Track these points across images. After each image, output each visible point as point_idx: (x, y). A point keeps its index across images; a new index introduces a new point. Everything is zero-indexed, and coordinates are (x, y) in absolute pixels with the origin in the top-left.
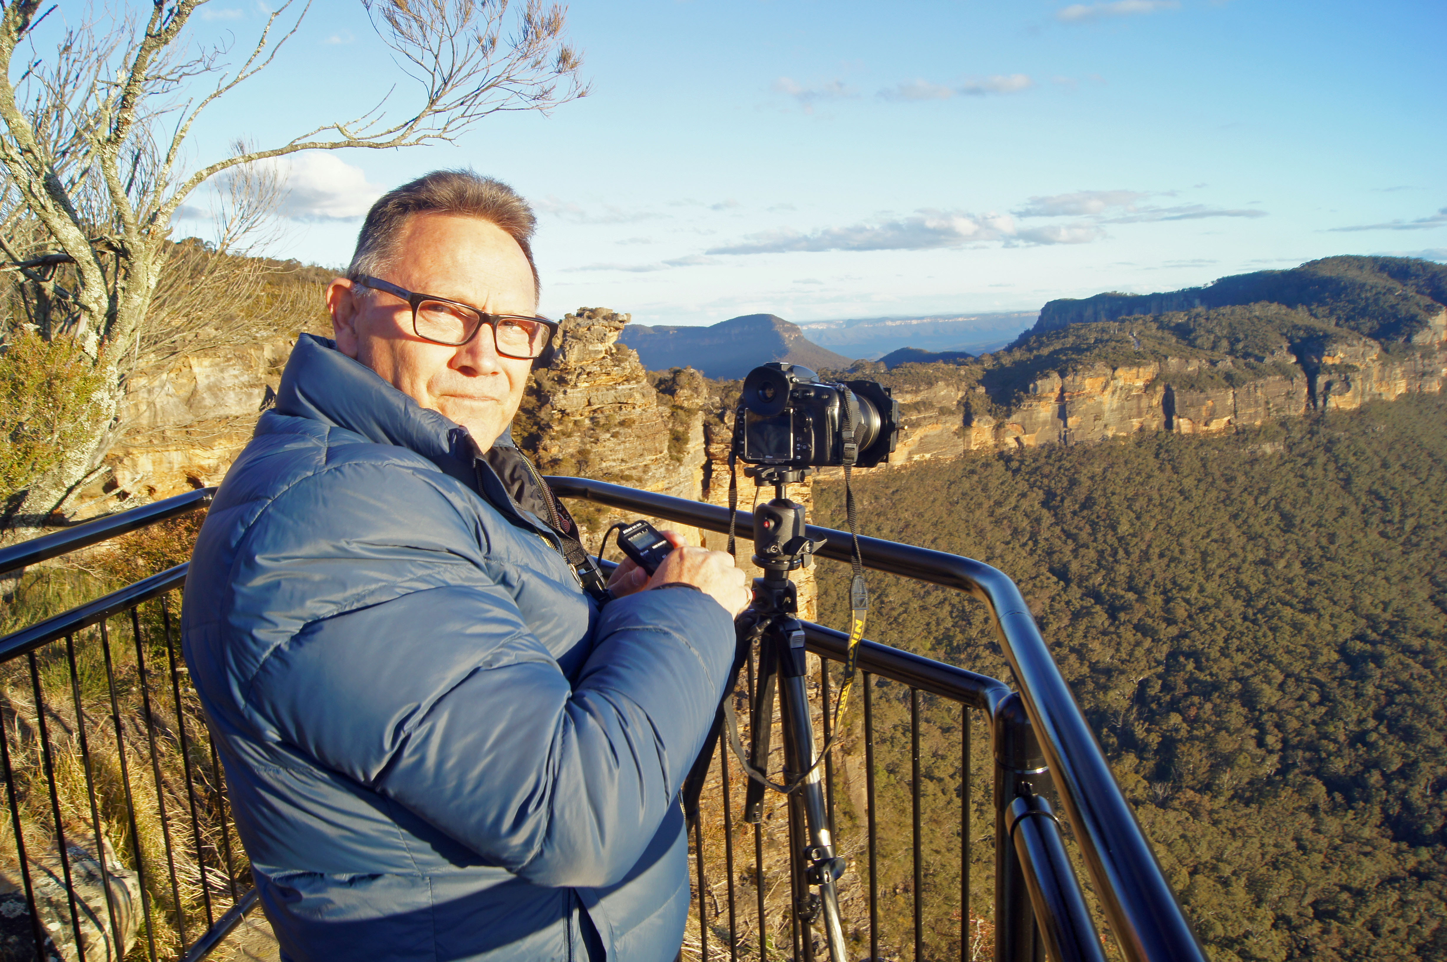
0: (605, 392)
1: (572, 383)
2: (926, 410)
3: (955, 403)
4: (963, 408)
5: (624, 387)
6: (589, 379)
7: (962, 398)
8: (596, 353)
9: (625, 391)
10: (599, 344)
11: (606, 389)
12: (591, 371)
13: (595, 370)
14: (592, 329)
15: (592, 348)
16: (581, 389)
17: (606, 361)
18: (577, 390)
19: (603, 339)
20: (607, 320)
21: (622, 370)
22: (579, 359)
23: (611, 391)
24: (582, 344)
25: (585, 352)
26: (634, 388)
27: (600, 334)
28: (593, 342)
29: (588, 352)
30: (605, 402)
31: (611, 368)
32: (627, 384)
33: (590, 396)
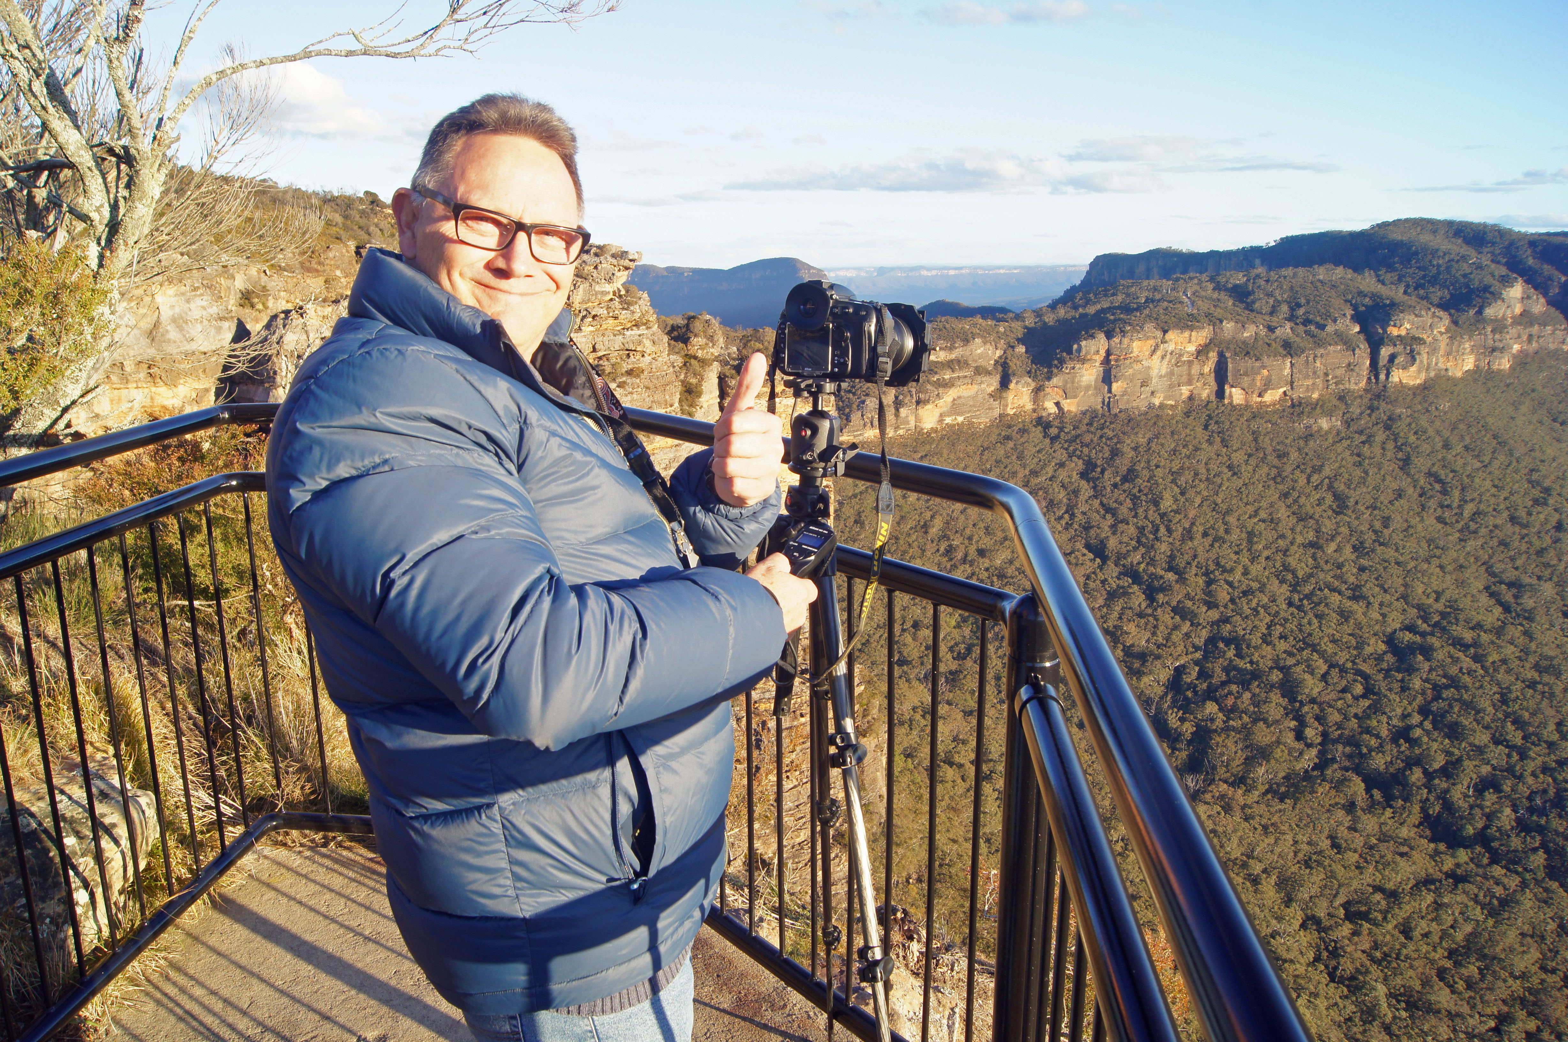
0: (612, 337)
2: (960, 369)
3: (992, 362)
4: (1000, 369)
5: (633, 333)
6: (595, 323)
7: (1000, 357)
8: (603, 294)
9: (633, 337)
10: (607, 284)
11: (613, 334)
12: (597, 314)
13: (601, 313)
14: (600, 268)
15: (599, 288)
16: (586, 334)
17: (614, 304)
18: (581, 335)
19: (611, 279)
20: (616, 259)
21: (630, 314)
22: (583, 301)
23: (618, 337)
24: (588, 284)
25: (591, 293)
26: (643, 334)
27: (608, 274)
28: (600, 282)
29: (594, 293)
30: (611, 348)
31: (618, 311)
32: (636, 329)
33: (596, 341)
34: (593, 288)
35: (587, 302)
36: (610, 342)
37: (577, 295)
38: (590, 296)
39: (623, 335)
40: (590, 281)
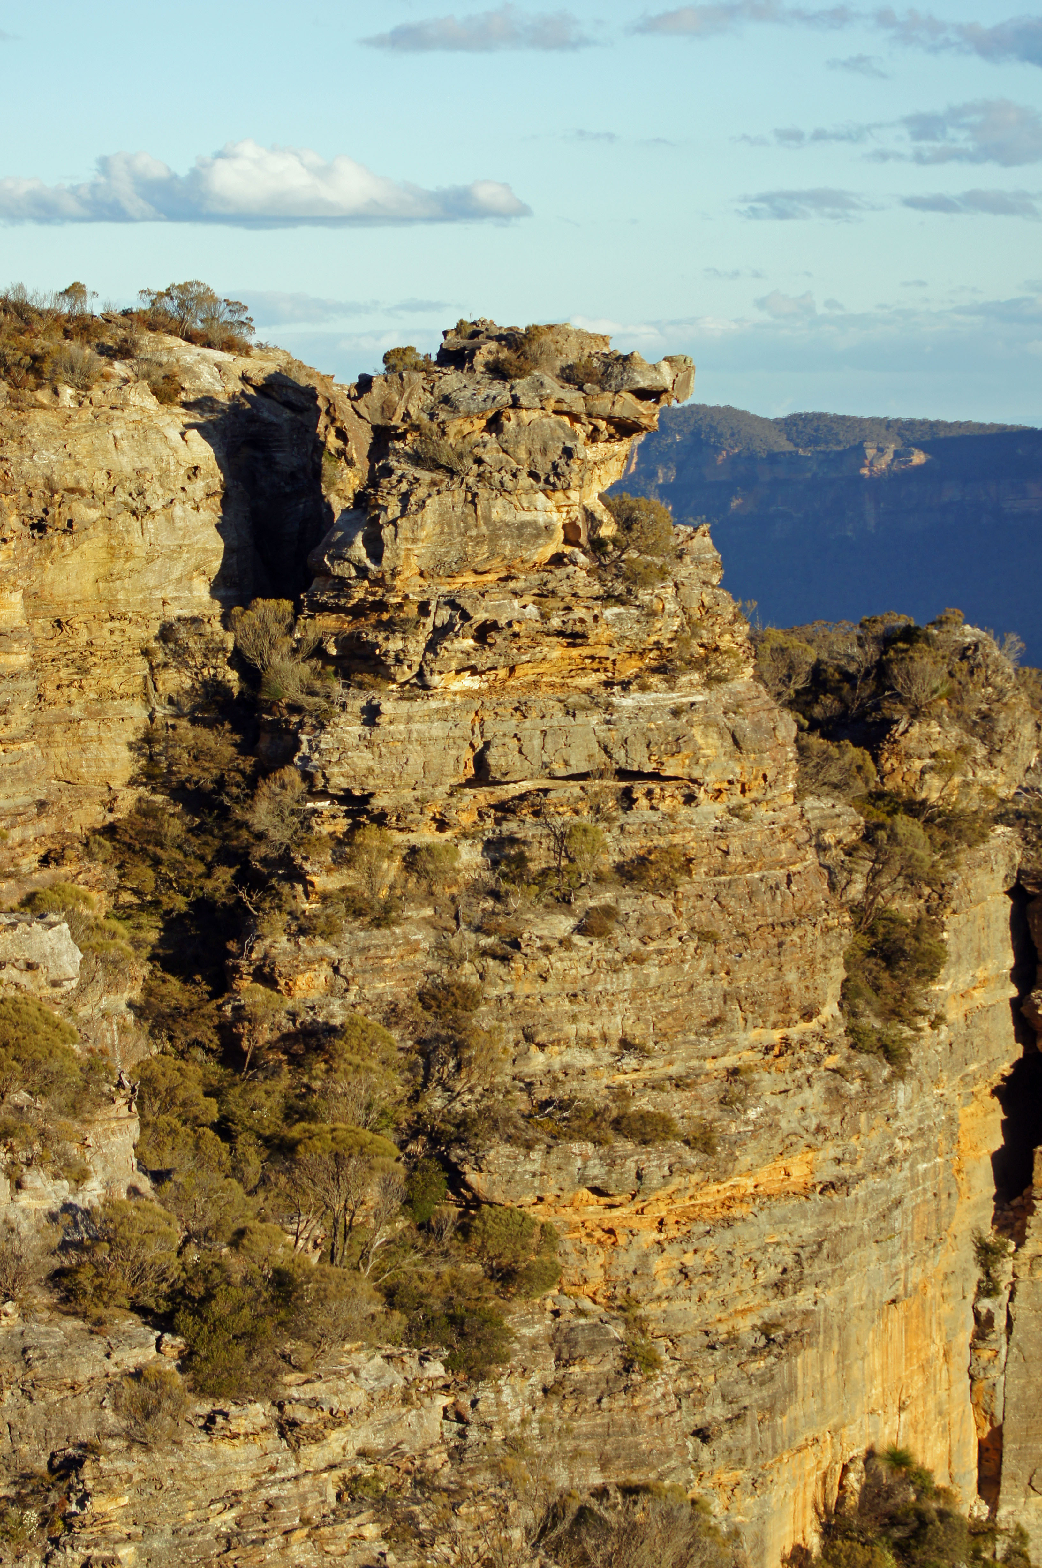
6: (486, 659)
8: (520, 536)
9: (649, 720)
10: (541, 495)
11: (561, 705)
12: (495, 622)
13: (516, 615)
14: (510, 426)
15: (506, 512)
16: (447, 704)
17: (568, 577)
18: (425, 707)
19: (557, 475)
20: (580, 389)
21: (638, 622)
22: (440, 563)
23: (581, 717)
24: (460, 495)
25: (474, 532)
26: (693, 704)
27: (544, 451)
28: (509, 485)
29: (484, 529)
30: (555, 766)
31: (588, 608)
32: (663, 686)
33: (489, 736)
34: (479, 512)
35: (454, 566)
36: (549, 739)
37: (414, 541)
38: (467, 544)
39: (609, 707)
40: (471, 480)
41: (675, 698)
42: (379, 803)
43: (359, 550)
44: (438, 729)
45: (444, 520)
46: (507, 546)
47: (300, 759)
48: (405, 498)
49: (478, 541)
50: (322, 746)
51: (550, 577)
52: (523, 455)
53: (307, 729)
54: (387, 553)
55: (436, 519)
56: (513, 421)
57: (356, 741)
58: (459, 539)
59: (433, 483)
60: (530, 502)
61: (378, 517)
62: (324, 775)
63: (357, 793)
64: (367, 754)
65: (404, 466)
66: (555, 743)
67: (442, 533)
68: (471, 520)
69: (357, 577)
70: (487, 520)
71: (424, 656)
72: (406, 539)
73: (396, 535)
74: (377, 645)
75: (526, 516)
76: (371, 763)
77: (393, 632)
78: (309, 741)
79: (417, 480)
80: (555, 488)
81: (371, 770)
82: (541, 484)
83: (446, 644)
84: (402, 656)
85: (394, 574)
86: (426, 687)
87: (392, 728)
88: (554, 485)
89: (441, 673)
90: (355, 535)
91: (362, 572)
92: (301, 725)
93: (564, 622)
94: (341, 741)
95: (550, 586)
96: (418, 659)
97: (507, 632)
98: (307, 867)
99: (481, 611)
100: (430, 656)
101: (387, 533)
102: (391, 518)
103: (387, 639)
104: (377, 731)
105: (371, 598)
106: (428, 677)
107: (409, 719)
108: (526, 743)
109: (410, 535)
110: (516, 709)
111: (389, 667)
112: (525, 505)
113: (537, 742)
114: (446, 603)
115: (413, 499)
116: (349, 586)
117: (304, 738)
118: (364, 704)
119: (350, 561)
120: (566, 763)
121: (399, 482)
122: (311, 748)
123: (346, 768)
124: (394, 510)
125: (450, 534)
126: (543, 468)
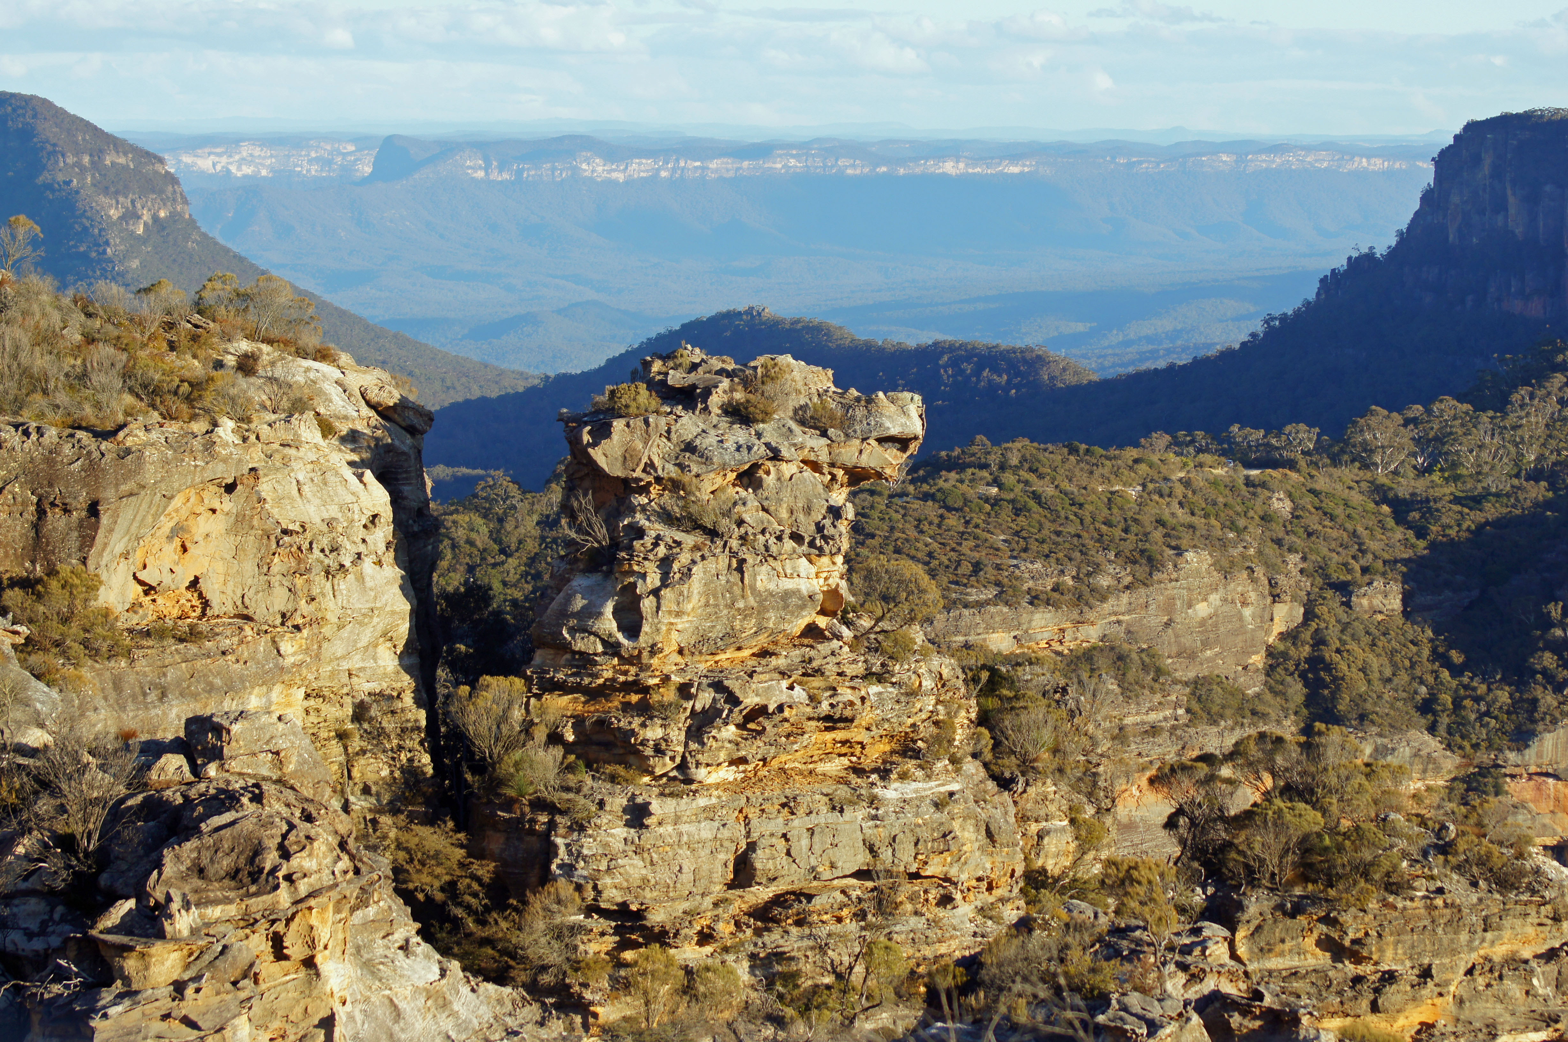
0: (825, 816)
1: (665, 766)
5: (910, 789)
8: (786, 607)
9: (917, 815)
10: (804, 560)
11: (826, 799)
12: (765, 707)
13: (784, 698)
14: (770, 480)
15: (770, 580)
16: (714, 800)
17: (833, 654)
18: (694, 805)
19: (825, 538)
20: (824, 434)
21: (898, 702)
22: (703, 639)
23: (848, 813)
24: (723, 561)
25: (741, 604)
26: (951, 794)
27: (808, 510)
28: (774, 549)
29: (752, 601)
30: (820, 869)
31: (853, 688)
32: (919, 773)
33: (755, 836)
34: (746, 581)
35: (720, 643)
36: (816, 838)
37: (678, 614)
38: (734, 617)
39: (873, 801)
40: (734, 543)
41: (935, 788)
42: (657, 917)
43: (608, 623)
44: (706, 830)
45: (708, 592)
46: (772, 619)
47: (559, 867)
48: (665, 564)
49: (746, 614)
50: (585, 852)
51: (813, 653)
52: (784, 514)
53: (561, 831)
54: (646, 628)
55: (701, 590)
56: (773, 475)
57: (621, 846)
58: (725, 612)
59: (696, 548)
60: (794, 568)
61: (634, 585)
62: (595, 887)
63: (634, 908)
64: (637, 861)
65: (657, 526)
66: (823, 843)
67: (707, 605)
68: (737, 590)
69: (604, 653)
70: (753, 588)
71: (686, 745)
72: (670, 612)
73: (658, 608)
74: (633, 733)
75: (788, 584)
76: (644, 872)
77: (651, 718)
78: (567, 845)
79: (678, 544)
80: (821, 552)
81: (645, 880)
82: (805, 548)
83: (714, 732)
84: (663, 746)
85: (654, 650)
86: (689, 781)
87: (661, 830)
88: (820, 549)
89: (708, 765)
90: (602, 605)
91: (612, 648)
92: (552, 825)
93: (832, 705)
94: (607, 845)
95: (815, 664)
96: (680, 749)
97: (778, 718)
98: (588, 995)
99: (751, 694)
100: (694, 746)
101: (647, 604)
102: (650, 587)
103: (644, 725)
104: (645, 833)
105: (622, 678)
106: (693, 770)
107: (677, 820)
108: (794, 843)
109: (674, 607)
110: (783, 805)
111: (647, 758)
112: (789, 572)
113: (805, 842)
114: (709, 685)
115: (676, 566)
116: (595, 664)
117: (559, 841)
118: (625, 802)
119: (596, 635)
120: (833, 866)
121: (656, 545)
122: (570, 853)
123: (619, 879)
124: (654, 579)
125: (716, 606)
126: (807, 530)
